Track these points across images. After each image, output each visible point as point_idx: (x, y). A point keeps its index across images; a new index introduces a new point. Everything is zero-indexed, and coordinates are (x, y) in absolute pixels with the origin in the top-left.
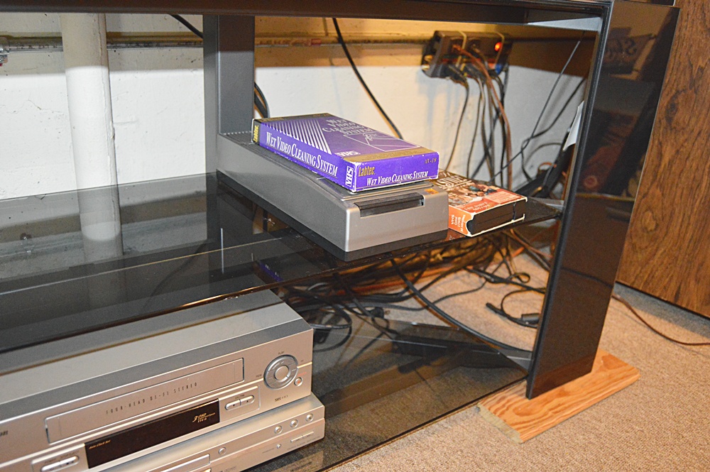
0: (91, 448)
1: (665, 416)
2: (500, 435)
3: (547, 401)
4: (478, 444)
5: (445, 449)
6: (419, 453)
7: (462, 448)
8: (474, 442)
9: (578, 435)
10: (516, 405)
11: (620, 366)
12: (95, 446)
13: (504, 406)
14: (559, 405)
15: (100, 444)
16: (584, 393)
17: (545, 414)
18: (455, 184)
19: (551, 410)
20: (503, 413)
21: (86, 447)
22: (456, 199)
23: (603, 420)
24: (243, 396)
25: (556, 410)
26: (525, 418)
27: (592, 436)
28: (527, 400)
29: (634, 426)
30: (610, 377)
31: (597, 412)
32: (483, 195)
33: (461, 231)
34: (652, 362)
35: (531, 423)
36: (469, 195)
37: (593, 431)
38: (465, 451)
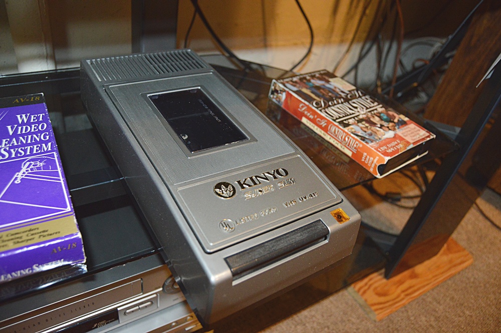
1: (489, 302)
2: (360, 311)
3: (401, 283)
4: (342, 321)
5: (315, 325)
6: (293, 327)
7: (329, 324)
8: (339, 319)
9: (421, 316)
10: (376, 285)
11: (459, 251)
13: (366, 284)
14: (410, 288)
16: (431, 276)
17: (398, 296)
18: (367, 108)
19: (403, 291)
20: (365, 292)
22: (369, 132)
23: (442, 302)
25: (406, 293)
26: (382, 299)
27: (433, 319)
28: (384, 281)
29: (465, 311)
30: (451, 261)
31: (437, 294)
32: (394, 130)
33: (371, 170)
34: (482, 246)
35: (387, 304)
36: (382, 126)
37: (434, 313)
38: (331, 328)
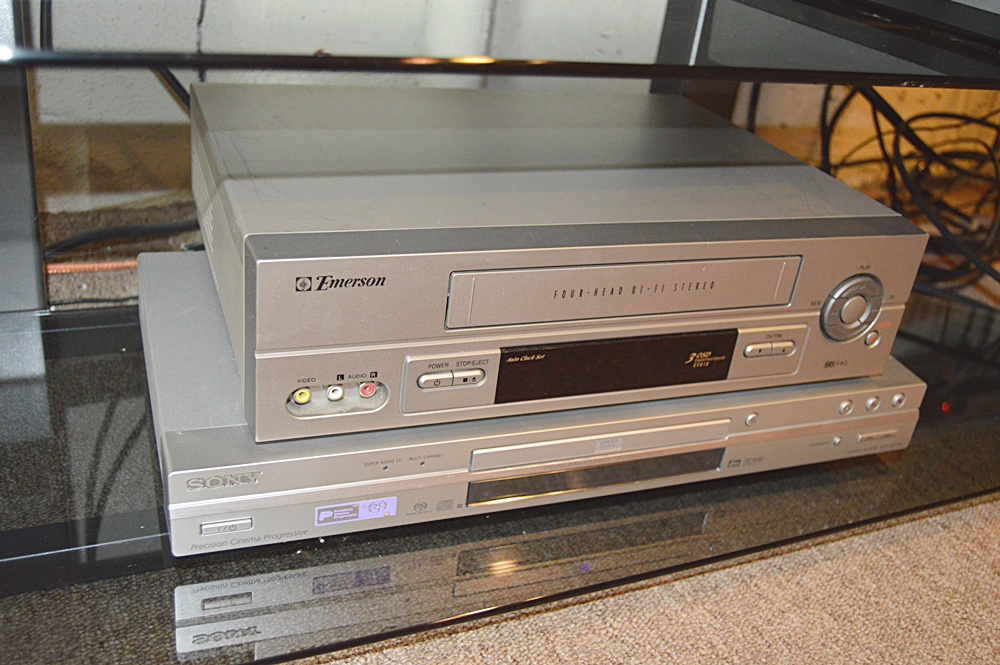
0: (510, 360)
12: (517, 359)
15: (527, 358)
21: (504, 357)
24: (779, 336)
